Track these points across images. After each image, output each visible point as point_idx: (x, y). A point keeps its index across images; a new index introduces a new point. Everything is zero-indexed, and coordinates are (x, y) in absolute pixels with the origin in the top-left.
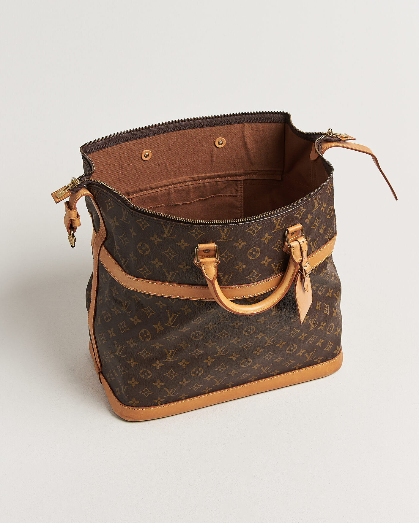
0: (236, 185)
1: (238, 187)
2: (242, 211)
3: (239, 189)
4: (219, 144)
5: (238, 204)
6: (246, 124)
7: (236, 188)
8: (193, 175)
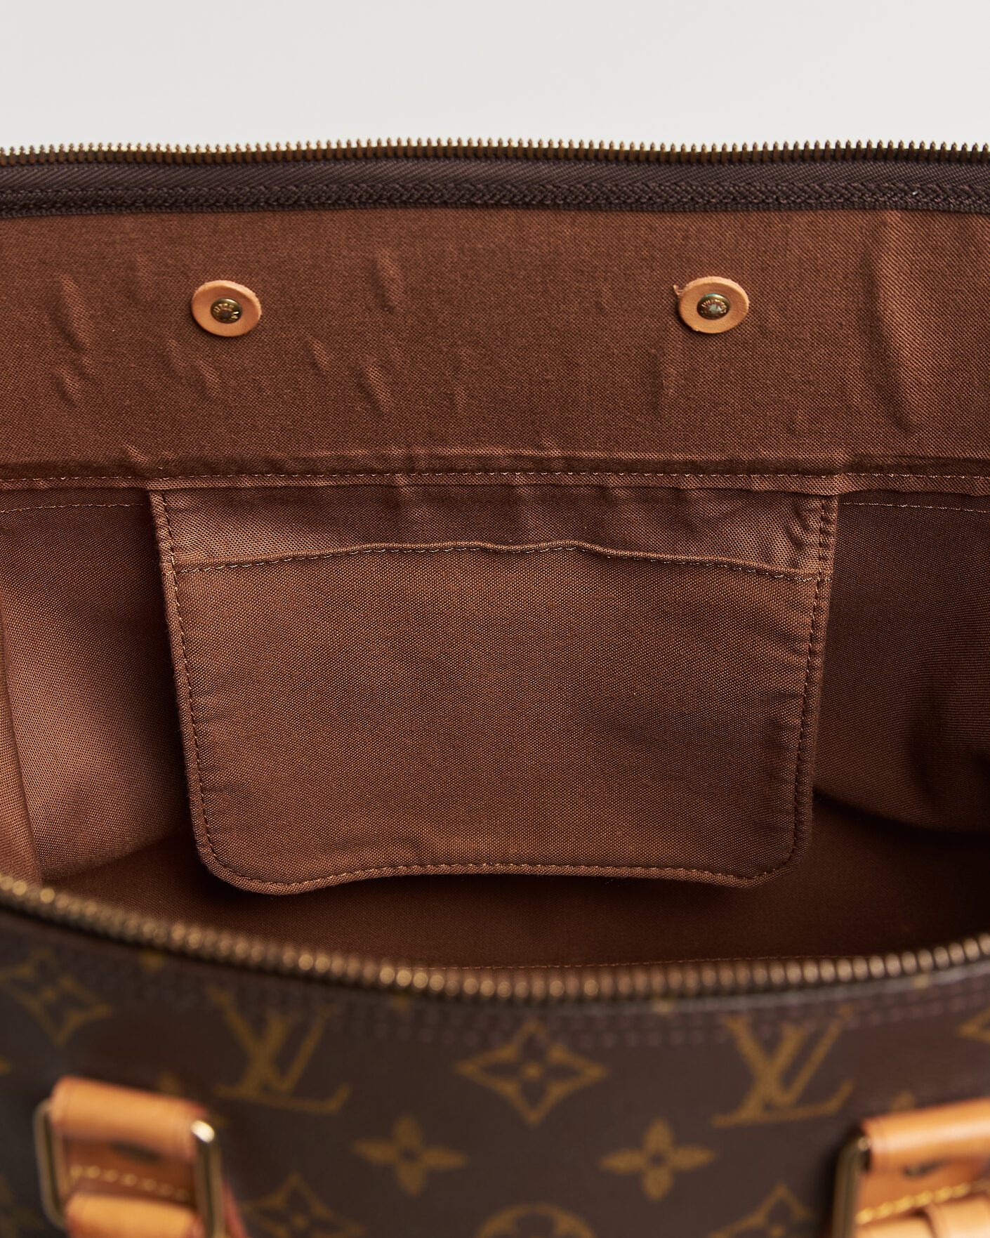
0: (798, 514)
1: (806, 528)
2: (818, 662)
3: (814, 538)
4: (703, 312)
5: (801, 622)
6: (893, 217)
7: (797, 530)
8: (540, 447)
